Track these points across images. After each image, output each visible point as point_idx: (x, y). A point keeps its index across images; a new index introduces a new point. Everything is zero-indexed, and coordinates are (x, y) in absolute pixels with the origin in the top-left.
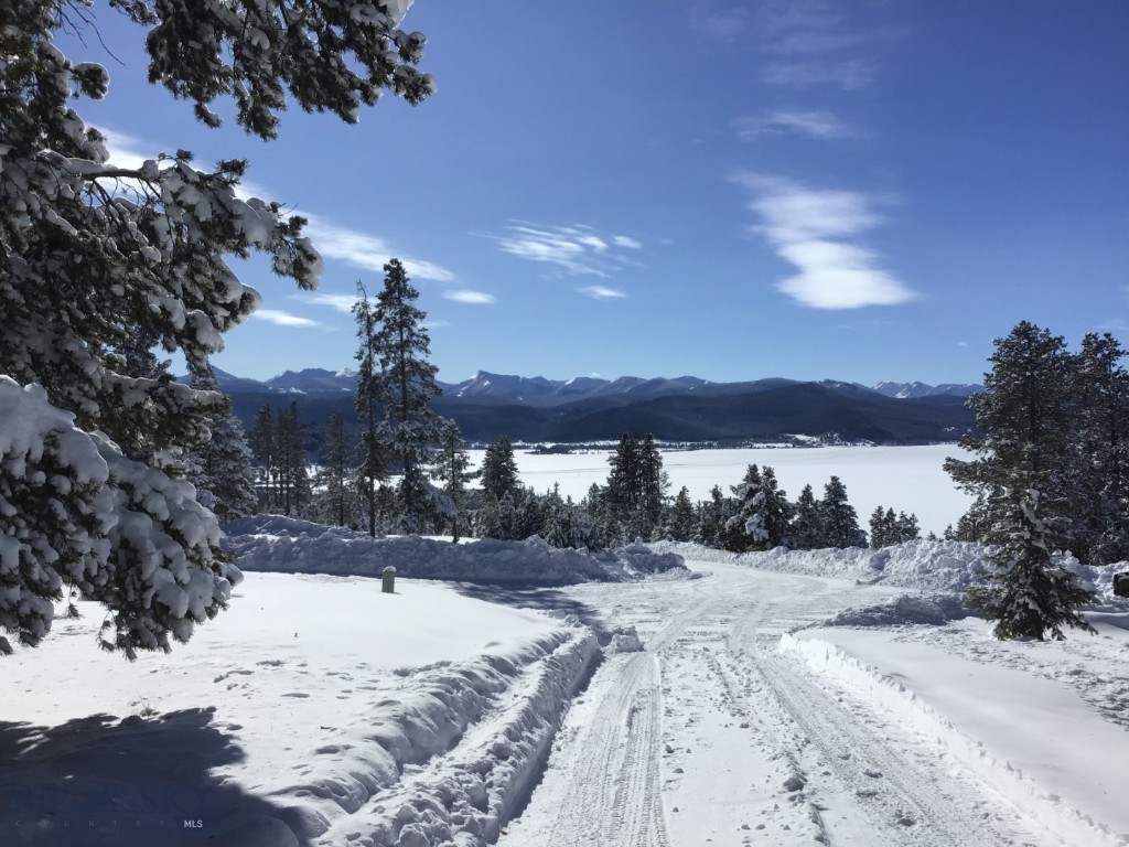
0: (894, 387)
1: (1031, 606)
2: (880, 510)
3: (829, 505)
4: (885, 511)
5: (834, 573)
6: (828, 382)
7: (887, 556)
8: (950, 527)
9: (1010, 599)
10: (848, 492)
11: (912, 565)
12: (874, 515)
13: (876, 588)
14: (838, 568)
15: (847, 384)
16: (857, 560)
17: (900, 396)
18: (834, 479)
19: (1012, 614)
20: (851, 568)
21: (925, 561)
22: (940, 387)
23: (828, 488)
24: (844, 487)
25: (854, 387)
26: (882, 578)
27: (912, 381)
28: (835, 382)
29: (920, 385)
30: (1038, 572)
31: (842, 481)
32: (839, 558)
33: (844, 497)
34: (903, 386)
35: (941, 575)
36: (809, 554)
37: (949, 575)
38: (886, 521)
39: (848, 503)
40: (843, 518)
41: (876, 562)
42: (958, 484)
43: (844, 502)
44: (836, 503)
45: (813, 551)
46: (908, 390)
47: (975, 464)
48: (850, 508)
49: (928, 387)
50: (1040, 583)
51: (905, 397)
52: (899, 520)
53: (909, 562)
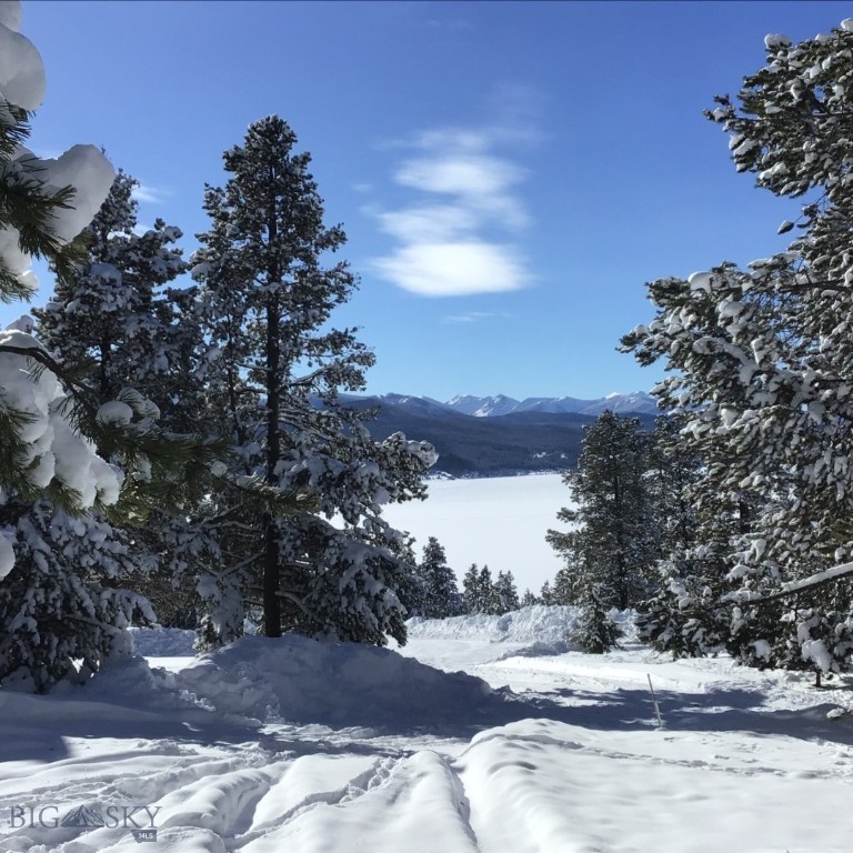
0: (474, 402)
1: (598, 640)
2: (474, 568)
3: (428, 568)
4: (480, 569)
5: (469, 636)
6: (392, 396)
7: (510, 620)
8: (547, 584)
9: (588, 638)
10: (446, 554)
11: (529, 625)
12: (467, 575)
13: (505, 644)
14: (471, 632)
15: (416, 399)
16: (486, 624)
17: (480, 413)
18: (432, 540)
19: (589, 644)
20: (482, 631)
21: (538, 621)
22: (529, 401)
23: (427, 551)
24: (443, 548)
25: (424, 403)
26: (507, 637)
27: (494, 395)
28: (400, 397)
29: (503, 399)
30: (600, 624)
31: (441, 543)
32: (471, 623)
33: (443, 559)
34: (484, 400)
35: (550, 631)
36: (443, 623)
37: (555, 631)
38: (481, 580)
39: (446, 566)
40: (442, 583)
41: (502, 625)
42: (558, 552)
43: (443, 565)
44: (435, 566)
45: (447, 619)
46: (490, 406)
47: (571, 535)
48: (449, 571)
49: (513, 402)
50: (601, 628)
51: (486, 414)
52: (494, 579)
53: (526, 623)
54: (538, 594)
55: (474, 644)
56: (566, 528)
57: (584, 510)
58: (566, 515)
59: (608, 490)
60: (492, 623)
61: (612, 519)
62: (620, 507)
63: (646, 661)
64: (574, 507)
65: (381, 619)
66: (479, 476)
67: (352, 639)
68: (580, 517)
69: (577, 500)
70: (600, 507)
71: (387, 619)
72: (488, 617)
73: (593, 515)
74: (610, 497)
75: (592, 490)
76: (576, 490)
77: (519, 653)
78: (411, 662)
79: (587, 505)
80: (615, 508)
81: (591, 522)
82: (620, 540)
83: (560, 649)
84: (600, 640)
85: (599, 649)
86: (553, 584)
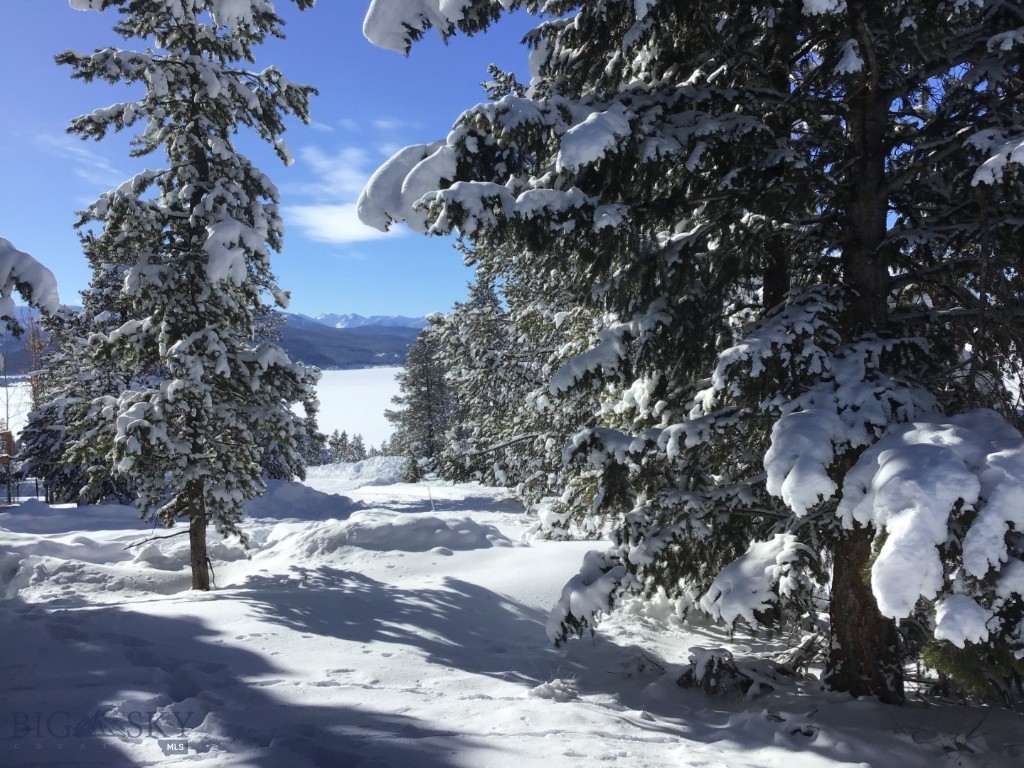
0: (334, 318)
2: (336, 433)
4: (340, 433)
7: (362, 465)
9: (408, 474)
11: (374, 468)
12: (332, 437)
15: (294, 316)
17: (339, 326)
20: (344, 473)
21: (379, 466)
22: (373, 318)
26: (360, 475)
27: (349, 313)
29: (356, 317)
30: (415, 467)
32: (337, 468)
33: (315, 427)
34: (342, 317)
35: (386, 471)
37: (389, 472)
38: (341, 440)
41: (356, 468)
42: (391, 423)
46: (346, 321)
47: (399, 413)
49: (363, 318)
50: (415, 469)
51: (343, 327)
52: (350, 440)
53: (371, 467)
54: (379, 449)
55: (339, 480)
56: (397, 408)
57: (408, 397)
58: (397, 400)
59: (423, 384)
60: (350, 468)
61: (425, 403)
62: (429, 395)
63: (439, 485)
64: (402, 395)
65: (291, 467)
66: (339, 369)
67: (275, 478)
68: (406, 401)
69: (403, 391)
70: (418, 395)
71: (295, 466)
72: (348, 464)
73: (413, 401)
74: (424, 389)
75: (413, 384)
76: (403, 385)
77: (367, 484)
78: (309, 490)
79: (409, 394)
80: (427, 396)
81: (412, 405)
82: (429, 415)
83: (392, 481)
84: (415, 475)
85: (414, 481)
86: (388, 442)
